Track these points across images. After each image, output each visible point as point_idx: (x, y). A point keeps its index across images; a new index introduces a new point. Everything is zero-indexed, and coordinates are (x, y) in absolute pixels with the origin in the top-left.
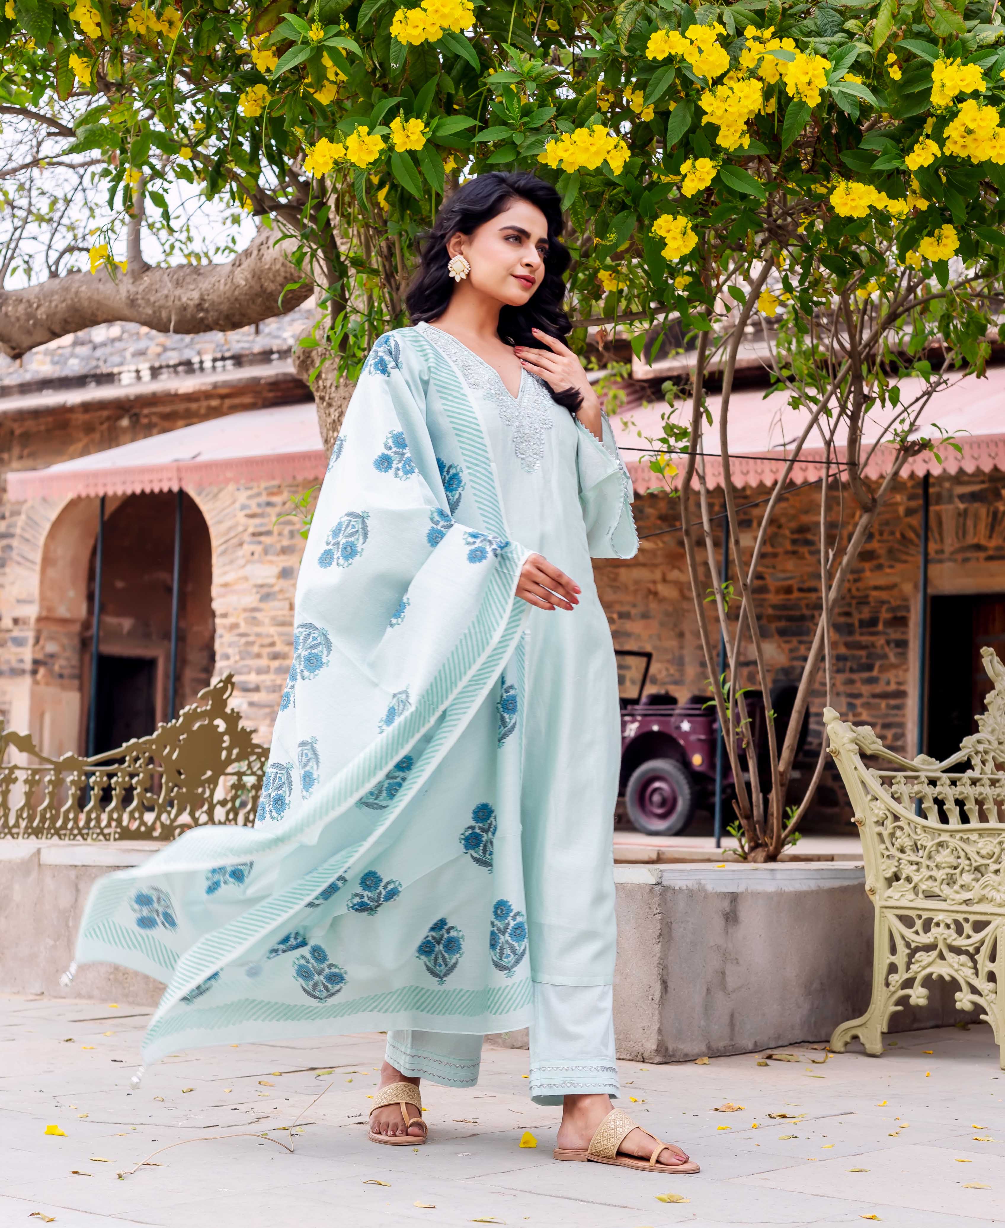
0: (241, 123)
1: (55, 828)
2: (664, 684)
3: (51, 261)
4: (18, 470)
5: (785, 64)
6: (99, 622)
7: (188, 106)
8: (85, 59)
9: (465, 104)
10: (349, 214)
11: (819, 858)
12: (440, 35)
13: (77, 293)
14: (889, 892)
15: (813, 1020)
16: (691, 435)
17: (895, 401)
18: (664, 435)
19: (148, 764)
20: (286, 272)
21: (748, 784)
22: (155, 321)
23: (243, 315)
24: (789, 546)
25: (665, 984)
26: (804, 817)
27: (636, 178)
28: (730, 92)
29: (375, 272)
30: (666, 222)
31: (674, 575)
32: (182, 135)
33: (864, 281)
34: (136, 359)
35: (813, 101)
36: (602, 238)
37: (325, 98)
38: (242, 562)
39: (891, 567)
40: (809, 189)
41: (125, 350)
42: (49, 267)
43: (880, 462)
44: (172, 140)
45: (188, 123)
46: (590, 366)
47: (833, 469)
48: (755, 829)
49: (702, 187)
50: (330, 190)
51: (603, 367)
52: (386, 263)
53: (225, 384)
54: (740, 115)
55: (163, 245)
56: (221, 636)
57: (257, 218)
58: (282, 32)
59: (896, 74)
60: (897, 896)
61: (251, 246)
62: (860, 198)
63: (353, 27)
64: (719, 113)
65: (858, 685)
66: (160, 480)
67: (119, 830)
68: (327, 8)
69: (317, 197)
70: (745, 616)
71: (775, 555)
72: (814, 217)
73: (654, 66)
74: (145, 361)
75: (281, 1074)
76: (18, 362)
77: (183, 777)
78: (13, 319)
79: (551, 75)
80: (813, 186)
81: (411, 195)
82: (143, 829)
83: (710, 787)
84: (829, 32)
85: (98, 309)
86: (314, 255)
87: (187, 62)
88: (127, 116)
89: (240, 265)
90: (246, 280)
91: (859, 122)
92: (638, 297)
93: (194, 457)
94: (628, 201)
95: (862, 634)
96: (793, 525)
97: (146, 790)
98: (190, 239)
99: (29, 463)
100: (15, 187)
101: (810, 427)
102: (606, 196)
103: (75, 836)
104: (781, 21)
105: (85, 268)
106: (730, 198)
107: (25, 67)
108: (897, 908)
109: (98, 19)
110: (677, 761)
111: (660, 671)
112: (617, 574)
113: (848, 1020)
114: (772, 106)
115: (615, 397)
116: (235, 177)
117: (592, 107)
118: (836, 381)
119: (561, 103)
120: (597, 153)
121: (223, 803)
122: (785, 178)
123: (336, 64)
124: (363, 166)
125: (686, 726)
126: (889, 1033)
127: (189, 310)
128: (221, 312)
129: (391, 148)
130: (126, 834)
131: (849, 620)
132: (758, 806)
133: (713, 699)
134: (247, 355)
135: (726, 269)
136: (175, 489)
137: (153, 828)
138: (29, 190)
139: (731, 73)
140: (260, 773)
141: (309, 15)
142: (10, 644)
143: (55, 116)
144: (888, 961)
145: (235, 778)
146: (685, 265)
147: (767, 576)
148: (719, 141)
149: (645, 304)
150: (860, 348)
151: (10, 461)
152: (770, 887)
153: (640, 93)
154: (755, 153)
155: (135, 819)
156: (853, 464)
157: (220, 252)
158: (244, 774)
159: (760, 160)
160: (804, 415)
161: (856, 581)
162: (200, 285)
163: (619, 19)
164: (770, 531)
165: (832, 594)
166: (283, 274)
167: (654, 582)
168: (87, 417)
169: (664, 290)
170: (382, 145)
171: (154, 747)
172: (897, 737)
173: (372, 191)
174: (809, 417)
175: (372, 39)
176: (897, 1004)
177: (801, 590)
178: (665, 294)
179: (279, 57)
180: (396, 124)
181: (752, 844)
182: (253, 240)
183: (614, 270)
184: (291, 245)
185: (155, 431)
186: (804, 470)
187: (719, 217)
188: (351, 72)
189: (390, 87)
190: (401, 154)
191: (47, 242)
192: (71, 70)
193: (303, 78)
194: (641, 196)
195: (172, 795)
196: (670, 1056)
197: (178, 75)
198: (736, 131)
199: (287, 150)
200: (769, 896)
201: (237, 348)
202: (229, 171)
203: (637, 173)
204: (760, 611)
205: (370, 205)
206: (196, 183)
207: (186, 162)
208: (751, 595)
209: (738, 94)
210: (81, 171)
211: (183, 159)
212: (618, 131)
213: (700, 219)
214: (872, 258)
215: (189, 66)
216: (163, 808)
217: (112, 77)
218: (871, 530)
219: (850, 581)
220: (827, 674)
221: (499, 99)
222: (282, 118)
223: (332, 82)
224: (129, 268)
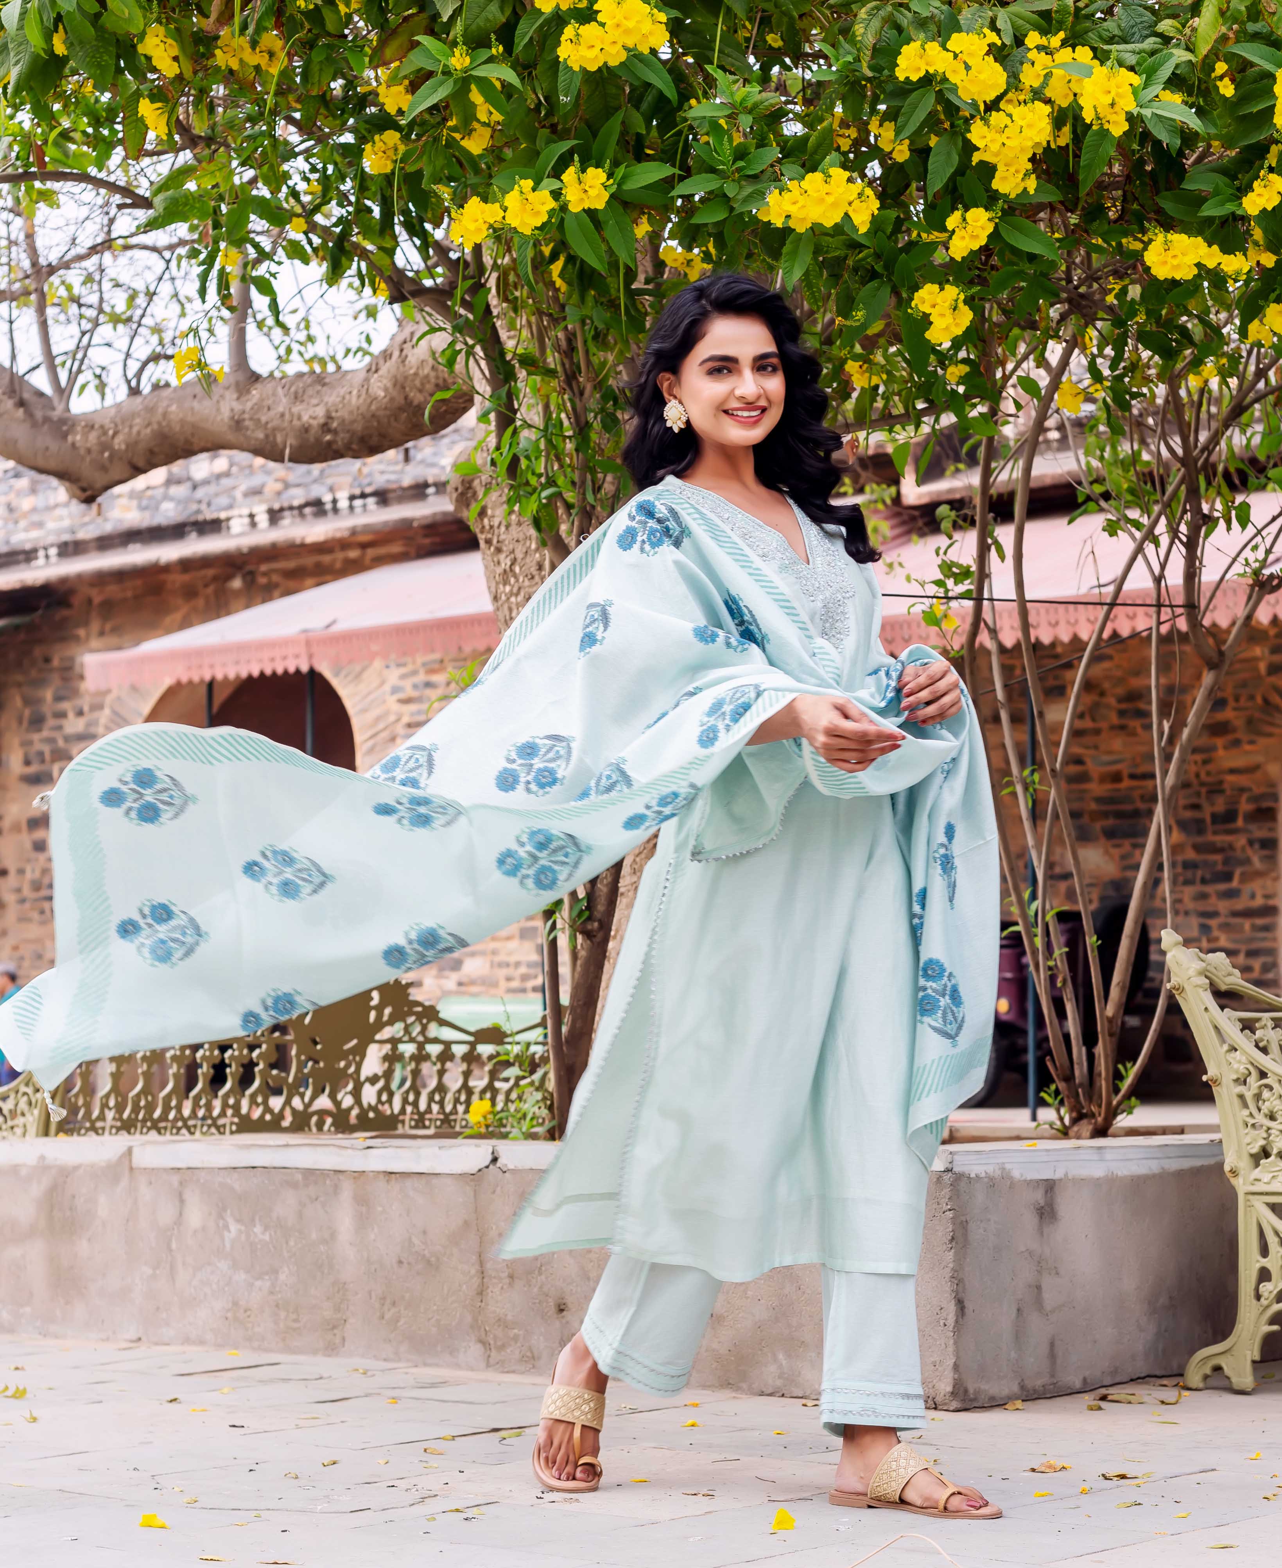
0: (369, 183)
1: (152, 1120)
3: (130, 374)
4: (98, 650)
5: (1079, 81)
7: (300, 163)
8: (159, 105)
9: (661, 146)
10: (516, 298)
11: (1164, 1131)
12: (623, 56)
13: (165, 414)
14: (1257, 1173)
15: (1161, 1346)
16: (976, 576)
17: (1244, 521)
18: (940, 576)
20: (437, 377)
21: (1067, 1037)
22: (268, 447)
23: (383, 436)
24: (1115, 719)
25: (961, 1304)
26: (1143, 1077)
27: (889, 238)
28: (1008, 121)
29: (551, 373)
30: (931, 293)
32: (292, 201)
33: (1196, 363)
34: (249, 500)
35: (1118, 128)
36: (846, 318)
37: (475, 145)
39: (1251, 742)
40: (1120, 244)
41: (234, 488)
42: (128, 382)
43: (1231, 604)
44: (280, 208)
45: (302, 186)
46: (843, 489)
47: (1166, 614)
48: (1077, 1094)
49: (976, 247)
50: (489, 268)
51: (860, 490)
52: (566, 361)
53: (367, 528)
54: (1023, 150)
55: (277, 348)
57: (396, 306)
58: (416, 61)
59: (1227, 89)
60: (1266, 1177)
61: (391, 346)
62: (1184, 254)
63: (509, 49)
64: (995, 147)
65: (1213, 900)
66: (285, 658)
67: (236, 1120)
68: (474, 27)
69: (472, 277)
70: (1056, 816)
71: (1097, 732)
72: (1127, 281)
73: (907, 89)
74: (261, 502)
75: (454, 1438)
76: (94, 506)
77: (319, 1047)
78: (82, 452)
79: (773, 105)
80: (1124, 241)
81: (594, 270)
82: (268, 1117)
83: (1020, 1041)
84: (1137, 36)
85: (193, 435)
86: (470, 352)
87: (294, 104)
88: (219, 178)
89: (376, 371)
90: (386, 390)
91: (1181, 153)
92: (899, 394)
93: (328, 626)
94: (878, 268)
95: (1215, 833)
96: (1120, 691)
97: (273, 1066)
98: (311, 339)
99: (113, 640)
100: (82, 279)
101: (1133, 559)
102: (850, 262)
103: (179, 1129)
104: (1074, 24)
105: (174, 382)
106: (1015, 259)
107: (85, 120)
108: (1267, 1194)
109: (175, 52)
113: (1207, 1345)
114: (1065, 137)
116: (364, 254)
117: (827, 144)
118: (1165, 498)
119: (786, 142)
120: (835, 205)
121: (373, 1080)
122: (1086, 231)
123: (488, 99)
124: (528, 232)
126: (1261, 1362)
127: (313, 432)
128: (353, 433)
129: (564, 208)
130: (246, 1125)
131: (1197, 814)
132: (1080, 1064)
133: (1016, 923)
134: (394, 491)
135: (1014, 355)
136: (305, 669)
137: (281, 1116)
138: (100, 282)
139: (1010, 95)
140: (420, 1038)
141: (451, 37)
143: (129, 183)
144: (1258, 1266)
145: (388, 1047)
146: (959, 349)
147: (1088, 761)
148: (996, 184)
149: (908, 404)
150: (1195, 453)
151: (88, 638)
152: (1098, 1171)
153: (890, 126)
154: (1046, 199)
155: (258, 1105)
156: (1191, 607)
157: (351, 355)
158: (400, 1041)
159: (1052, 208)
160: (1124, 543)
161: (1205, 762)
162: (326, 399)
163: (859, 29)
164: (1089, 699)
165: (1170, 780)
166: (433, 380)
168: (186, 578)
169: (934, 383)
170: (552, 204)
172: (1266, 968)
173: (541, 264)
174: (1131, 546)
175: (535, 67)
176: (1272, 1322)
177: (1133, 777)
178: (934, 389)
179: (413, 93)
180: (570, 175)
181: (1074, 1115)
182: (393, 337)
183: (865, 360)
184: (440, 340)
185: (276, 593)
186: (1132, 618)
187: (1002, 286)
188: (508, 109)
189: (560, 127)
190: (576, 215)
191: (125, 349)
192: (142, 120)
193: (445, 120)
194: (895, 260)
195: (306, 1071)
196: (971, 1400)
197: (283, 122)
198: (1017, 171)
199: (430, 215)
200: (1096, 1183)
201: (380, 481)
202: (356, 246)
203: (889, 230)
204: (1076, 806)
205: (541, 285)
206: (314, 264)
207: (300, 237)
208: (1063, 784)
209: (1019, 122)
210: (167, 254)
211: (295, 232)
212: (863, 176)
213: (976, 289)
214: (1206, 334)
215: (296, 110)
216: (295, 1089)
217: (200, 128)
218: (1220, 694)
219: (1196, 763)
220: (1166, 886)
221: (705, 138)
222: (419, 174)
223: (484, 124)
224: (232, 380)
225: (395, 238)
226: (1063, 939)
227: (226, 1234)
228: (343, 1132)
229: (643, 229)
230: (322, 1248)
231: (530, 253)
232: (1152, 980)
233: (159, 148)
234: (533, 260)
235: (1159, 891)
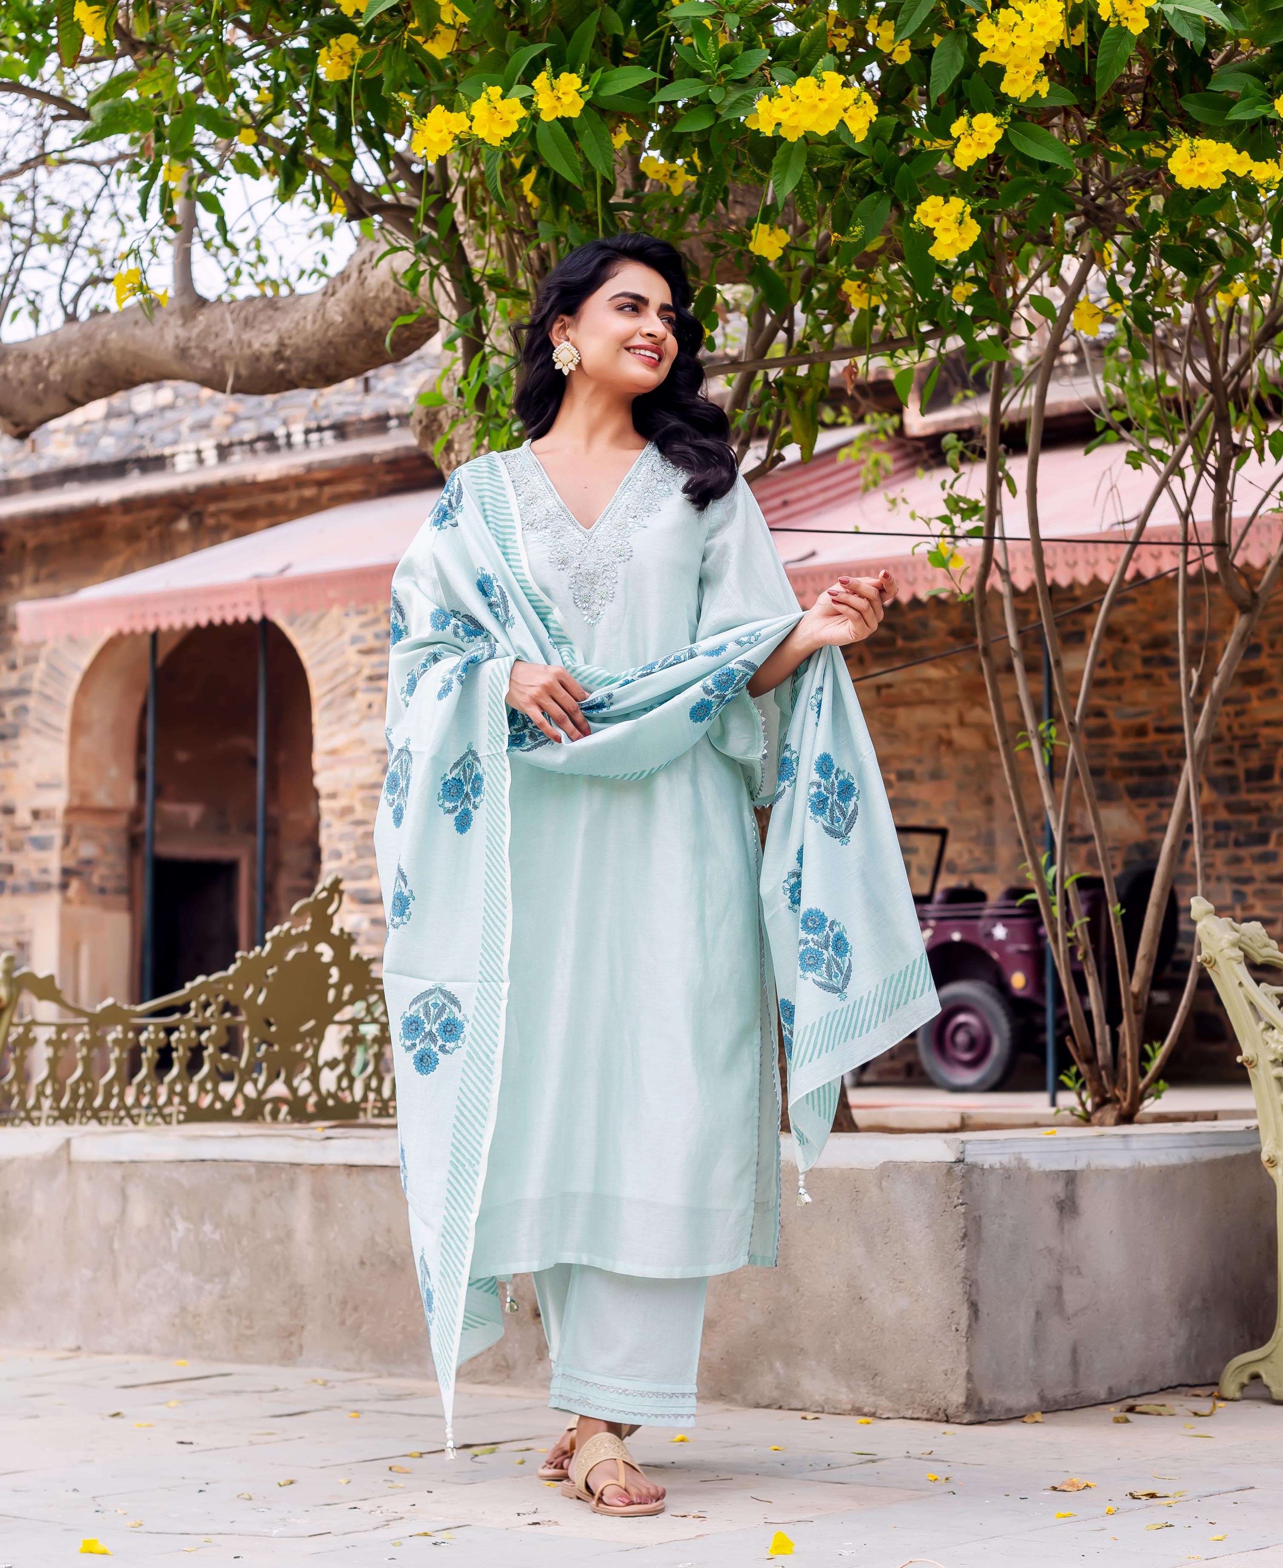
0: (324, 91)
1: (92, 1109)
2: (966, 872)
3: (67, 299)
4: (33, 598)
6: (154, 811)
7: (249, 69)
8: (96, 8)
9: (640, 49)
10: (484, 214)
11: (1195, 1117)
13: (104, 343)
15: (1193, 1353)
16: (985, 513)
17: (1278, 451)
18: (946, 512)
19: (223, 1012)
20: (399, 301)
21: (1088, 1014)
23: (340, 364)
24: (1139, 668)
25: (974, 1308)
26: (1172, 1058)
27: (889, 146)
28: (1018, 18)
29: (522, 295)
30: (934, 207)
31: (975, 715)
32: (241, 110)
33: (1225, 280)
34: (195, 435)
35: (1138, 25)
36: (842, 233)
37: (439, 49)
38: (355, 718)
40: (1140, 152)
41: (179, 421)
42: (65, 308)
43: (1265, 542)
44: (228, 119)
45: (251, 95)
46: (841, 420)
47: (1194, 553)
48: (1100, 1077)
49: (983, 155)
50: (455, 182)
51: (859, 420)
53: (324, 465)
54: (1034, 50)
55: (225, 270)
56: (329, 826)
57: (354, 224)
61: (348, 267)
62: (1211, 162)
64: (1003, 47)
65: (1248, 864)
66: (235, 606)
67: (183, 1109)
69: (437, 192)
70: (1075, 774)
71: (1120, 682)
72: (1148, 192)
74: (209, 436)
75: (421, 1455)
76: (28, 443)
77: (273, 1029)
78: (15, 383)
79: (761, 4)
80: (1145, 148)
81: (568, 183)
82: (218, 1105)
83: (1038, 1020)
85: (134, 365)
86: (435, 273)
87: (242, 6)
88: (161, 86)
89: (333, 294)
90: (343, 314)
91: (1206, 53)
92: (901, 316)
93: (283, 571)
94: (877, 179)
95: (1249, 791)
96: (1144, 637)
97: (223, 1050)
98: (262, 260)
99: (48, 587)
100: (14, 196)
101: (1157, 493)
102: (847, 173)
103: (121, 1119)
105: (114, 308)
106: (1026, 168)
107: (17, 25)
110: (990, 982)
111: (960, 854)
112: (894, 717)
113: (1244, 1351)
114: (1080, 37)
115: (877, 463)
116: (319, 168)
117: (821, 45)
118: (1192, 427)
119: (776, 43)
120: (828, 112)
121: (332, 1064)
122: (1104, 138)
124: (496, 143)
125: (1000, 932)
127: (264, 361)
128: (308, 362)
129: (536, 117)
130: (195, 1115)
131: (1229, 771)
132: (1104, 1044)
133: (1032, 891)
134: (352, 424)
135: (1026, 272)
136: (257, 617)
137: (232, 1104)
138: (33, 200)
142: (28, 847)
143: (64, 93)
145: (348, 1028)
146: (966, 266)
147: (1111, 713)
148: (1004, 88)
149: (912, 327)
150: (1225, 378)
151: (21, 585)
152: (1123, 1161)
153: (889, 25)
154: (1059, 103)
155: (207, 1092)
156: (1221, 545)
157: (305, 277)
158: (361, 1021)
159: (1067, 113)
160: (1149, 477)
161: (1238, 714)
162: (279, 325)
164: (1110, 646)
165: (1200, 733)
166: (395, 304)
167: (947, 726)
168: (128, 519)
169: (939, 304)
170: (522, 113)
171: (230, 987)
173: (511, 177)
174: (1155, 479)
177: (1159, 730)
178: (939, 311)
180: (541, 81)
181: (1097, 1099)
182: (351, 257)
183: (864, 279)
184: (402, 261)
185: (226, 535)
186: (1157, 557)
187: (1012, 196)
188: (475, 9)
189: (531, 29)
190: (549, 124)
191: (61, 272)
192: (78, 24)
193: (406, 22)
194: (896, 170)
195: (259, 1055)
196: (987, 1412)
197: (231, 26)
198: (1028, 73)
199: (390, 125)
200: (1121, 1174)
201: (338, 413)
202: (311, 159)
203: (889, 138)
204: (1098, 762)
205: (511, 200)
206: (265, 178)
207: (250, 150)
208: (1083, 739)
209: (1030, 20)
210: (106, 169)
211: (244, 145)
212: (860, 79)
213: (984, 201)
214: (1235, 248)
215: (245, 13)
216: (247, 1075)
217: (141, 33)
218: (1253, 640)
219: (1228, 715)
220: (1196, 850)
221: (687, 40)
222: (378, 80)
223: (449, 26)
224: (177, 305)
225: (352, 150)
226: (1083, 908)
227: (173, 1232)
228: (300, 1121)
229: (621, 138)
230: (278, 1248)
231: (499, 165)
232: (1182, 952)
233: (97, 55)
234: (502, 173)
235: (1188, 856)
